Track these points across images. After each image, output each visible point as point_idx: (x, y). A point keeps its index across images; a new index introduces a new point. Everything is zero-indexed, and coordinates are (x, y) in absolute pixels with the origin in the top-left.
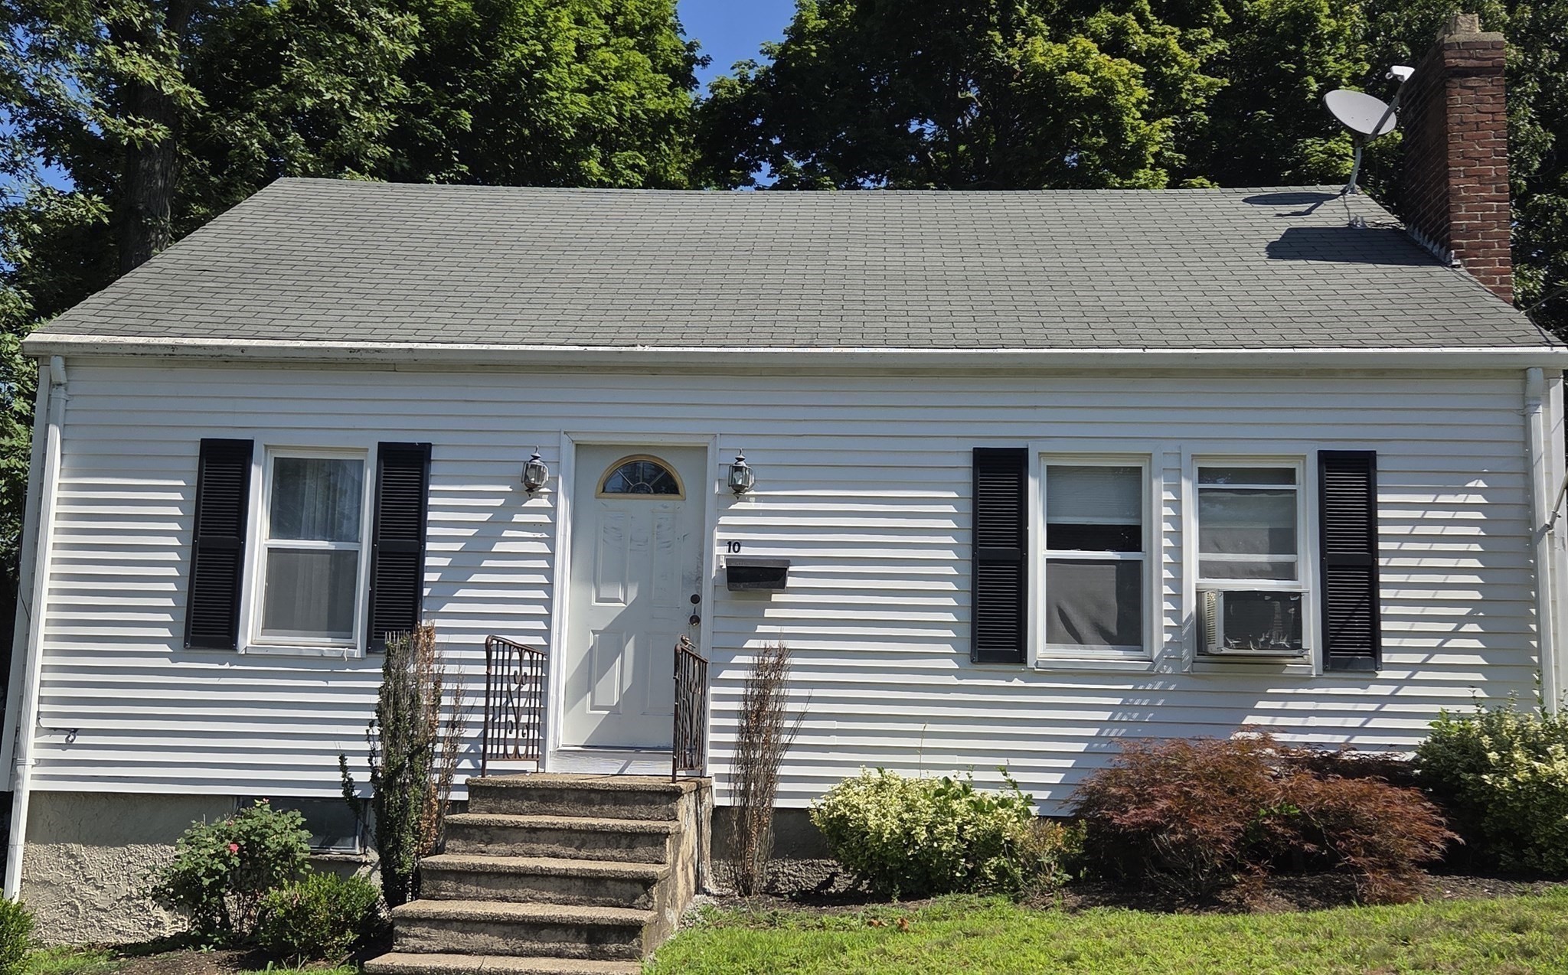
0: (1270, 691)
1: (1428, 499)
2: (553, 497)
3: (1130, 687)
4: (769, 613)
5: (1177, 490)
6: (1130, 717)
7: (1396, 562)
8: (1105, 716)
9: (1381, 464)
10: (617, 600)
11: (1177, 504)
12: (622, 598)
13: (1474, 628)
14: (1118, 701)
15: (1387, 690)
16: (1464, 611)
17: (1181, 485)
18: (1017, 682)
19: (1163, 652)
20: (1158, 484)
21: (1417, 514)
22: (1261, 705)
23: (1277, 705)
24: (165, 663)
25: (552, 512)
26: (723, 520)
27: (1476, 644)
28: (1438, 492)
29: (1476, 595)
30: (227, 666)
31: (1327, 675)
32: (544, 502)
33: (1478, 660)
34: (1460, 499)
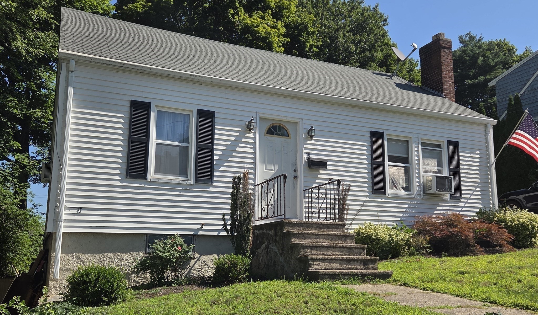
0: (440, 204)
1: (468, 155)
2: (255, 134)
3: (410, 202)
4: (319, 176)
5: (418, 148)
6: (410, 211)
7: (463, 171)
8: (404, 210)
9: (460, 145)
10: (272, 170)
11: (418, 151)
12: (273, 170)
13: (478, 189)
14: (407, 206)
15: (463, 204)
16: (477, 185)
17: (419, 146)
18: (383, 200)
19: (417, 193)
20: (414, 145)
21: (467, 159)
22: (438, 208)
23: (441, 208)
24: (118, 183)
25: (255, 139)
26: (305, 146)
27: (479, 193)
28: (471, 153)
29: (479, 181)
30: (143, 185)
31: (451, 200)
32: (252, 135)
33: (480, 197)
34: (474, 156)
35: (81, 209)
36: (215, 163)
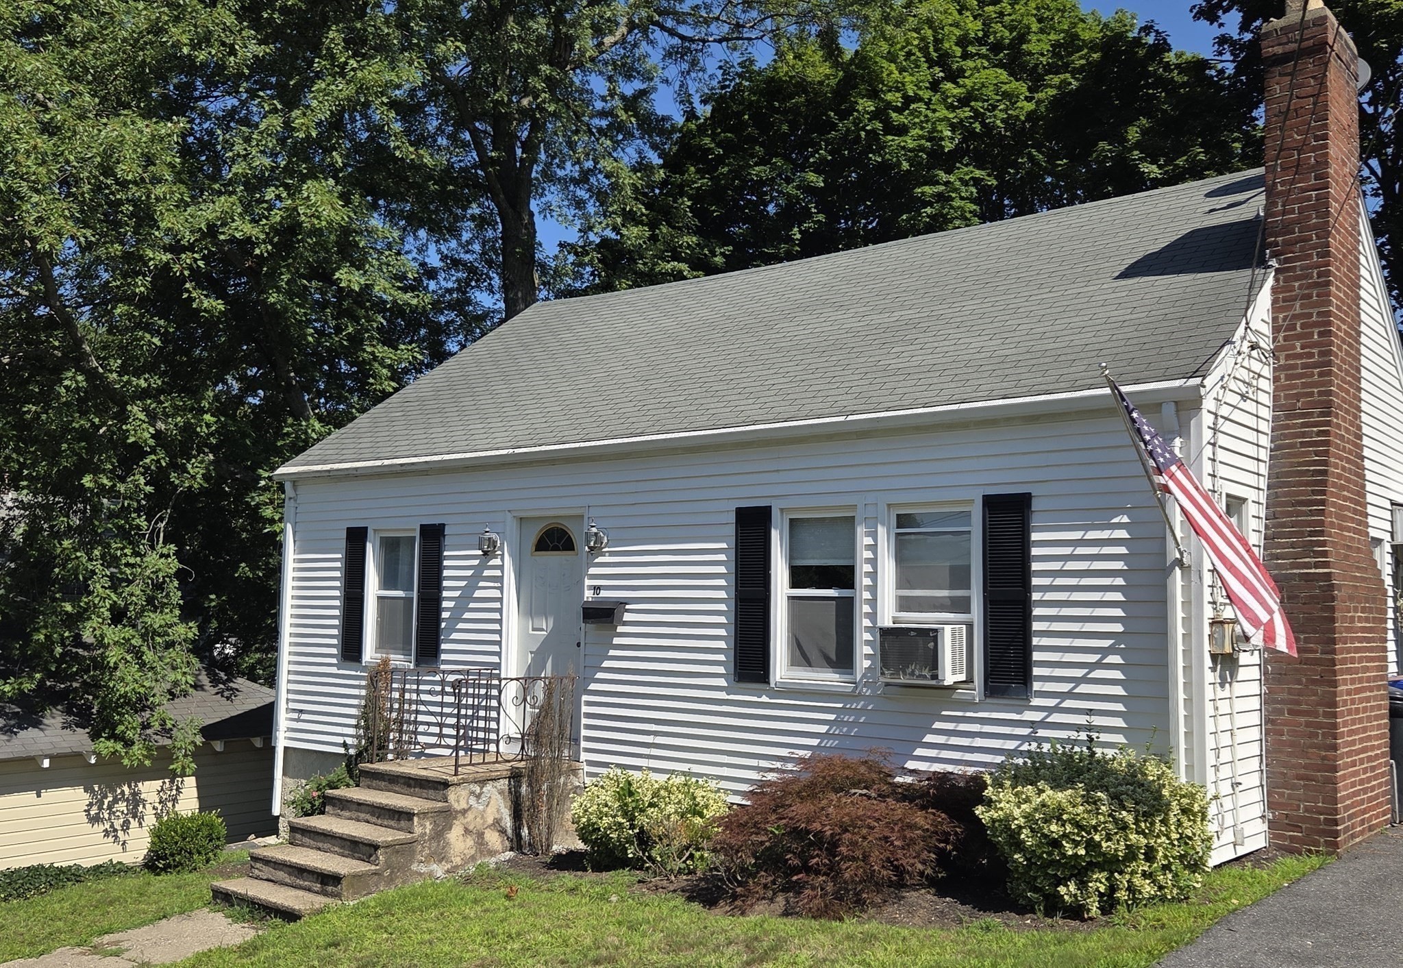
0: (944, 713)
1: (1077, 535)
2: (502, 555)
3: (840, 705)
4: (616, 641)
5: (874, 535)
6: (841, 731)
7: (1049, 596)
8: (823, 729)
9: (1036, 505)
10: (542, 630)
11: (873, 548)
12: (544, 627)
13: (1115, 659)
14: (832, 717)
15: (1037, 716)
16: (1106, 643)
17: (876, 531)
18: (765, 699)
19: (864, 676)
20: (860, 530)
21: (1067, 551)
22: (937, 725)
23: (950, 726)
24: (334, 670)
25: (501, 568)
26: (592, 571)
27: (1118, 675)
28: (1086, 528)
29: (1118, 628)
30: (358, 673)
31: (988, 700)
32: (497, 562)
33: (1119, 691)
34: (1105, 534)
35: (301, 711)
36: (443, 625)
